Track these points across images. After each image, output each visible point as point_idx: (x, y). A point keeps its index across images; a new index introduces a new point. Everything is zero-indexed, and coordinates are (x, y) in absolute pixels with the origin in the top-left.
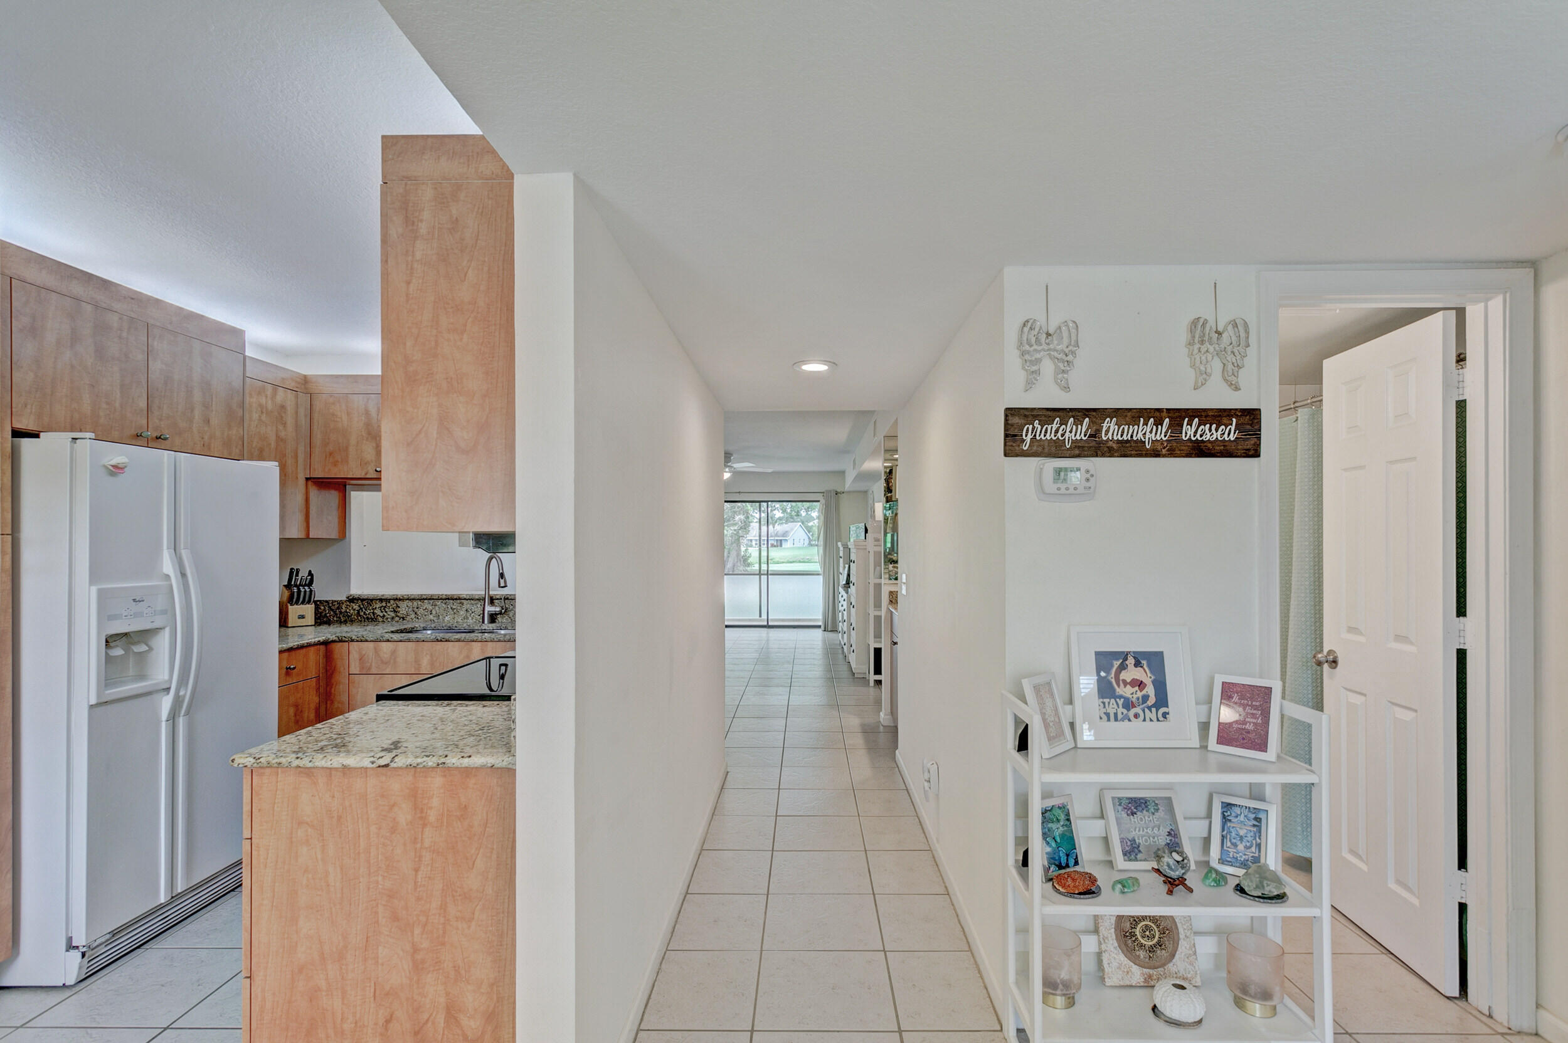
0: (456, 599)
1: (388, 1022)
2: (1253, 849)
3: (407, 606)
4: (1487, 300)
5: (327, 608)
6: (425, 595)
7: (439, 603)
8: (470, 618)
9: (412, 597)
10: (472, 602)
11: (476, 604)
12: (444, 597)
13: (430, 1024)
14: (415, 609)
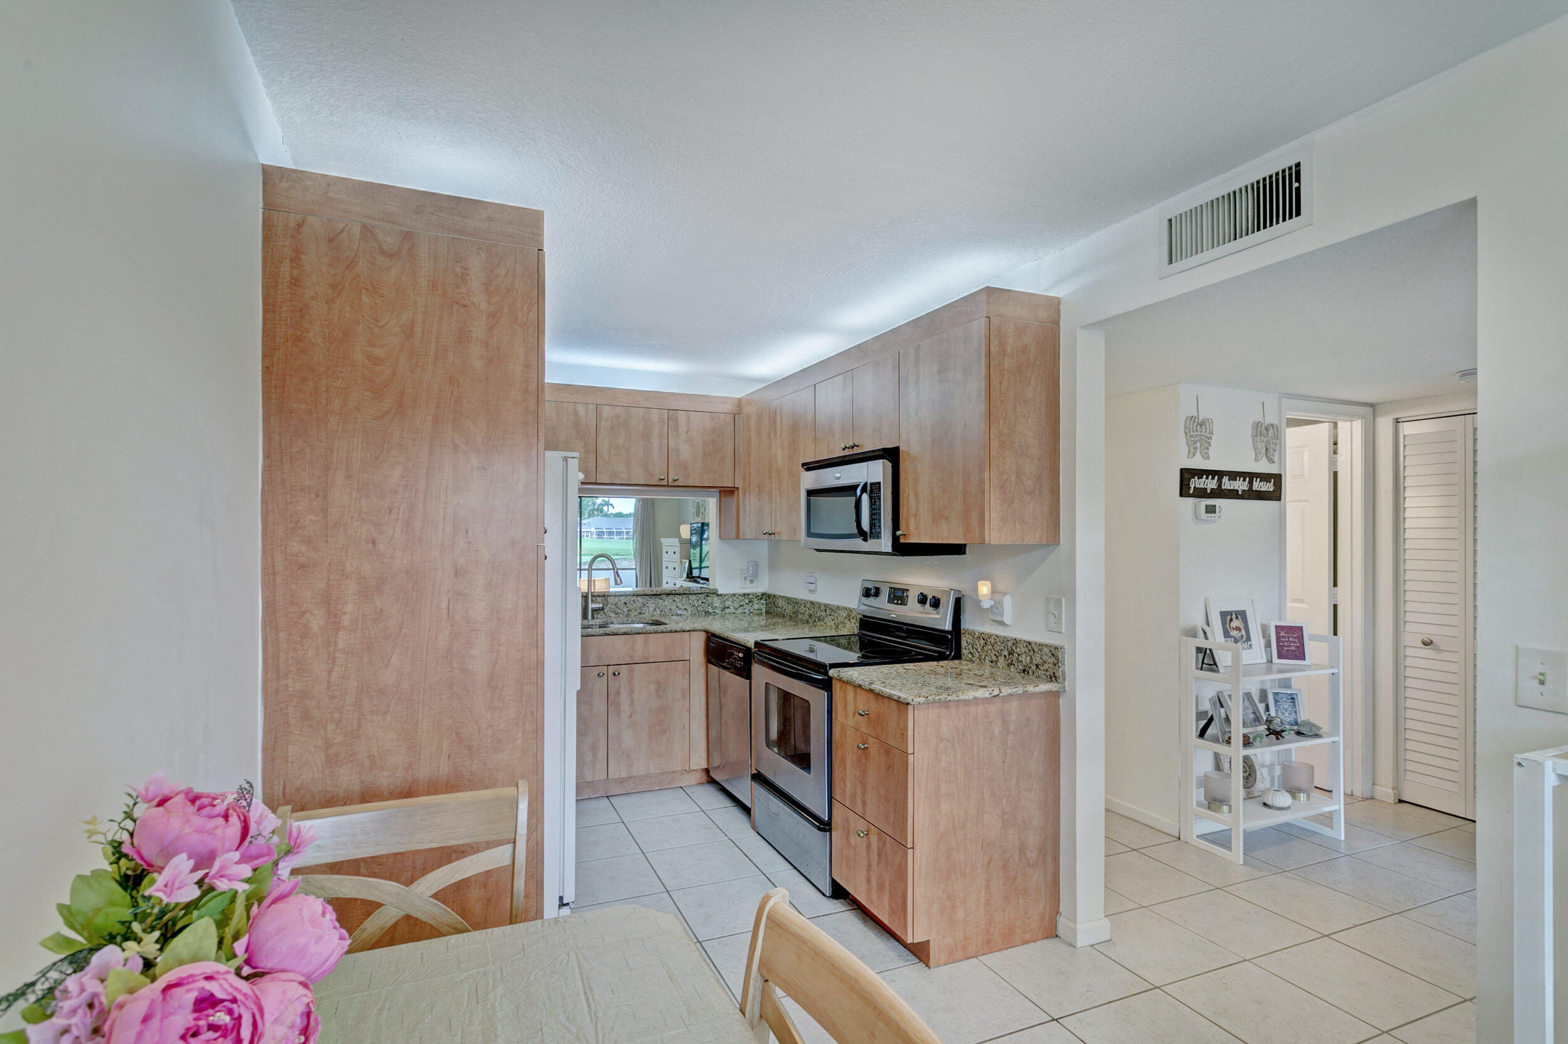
1: (989, 863)
2: (1293, 714)
4: (1352, 421)
13: (1011, 859)
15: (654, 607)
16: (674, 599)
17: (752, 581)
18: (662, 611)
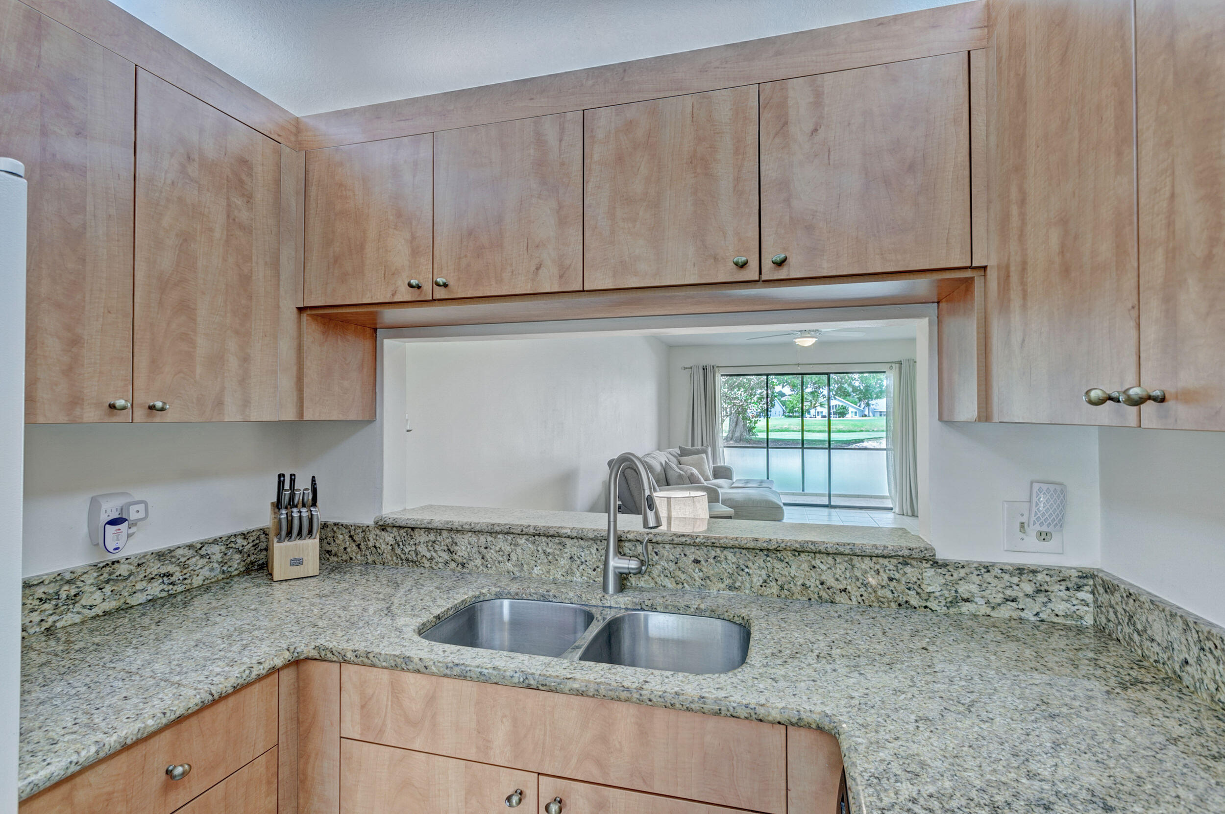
0: (552, 536)
3: (470, 544)
5: (347, 538)
6: (499, 525)
7: (522, 541)
8: (578, 574)
9: (478, 528)
10: (582, 542)
11: (589, 547)
12: (532, 530)
14: (482, 549)
15: (765, 577)
16: (813, 563)
17: (1044, 536)
18: (782, 588)
